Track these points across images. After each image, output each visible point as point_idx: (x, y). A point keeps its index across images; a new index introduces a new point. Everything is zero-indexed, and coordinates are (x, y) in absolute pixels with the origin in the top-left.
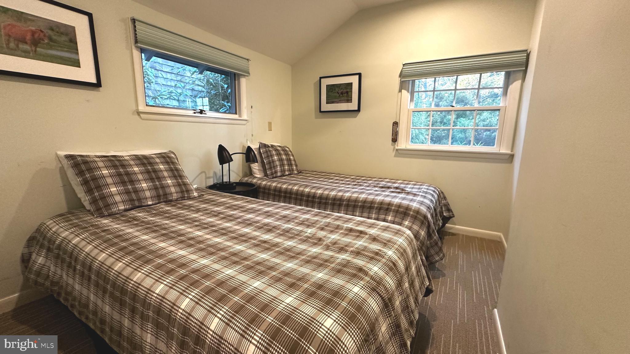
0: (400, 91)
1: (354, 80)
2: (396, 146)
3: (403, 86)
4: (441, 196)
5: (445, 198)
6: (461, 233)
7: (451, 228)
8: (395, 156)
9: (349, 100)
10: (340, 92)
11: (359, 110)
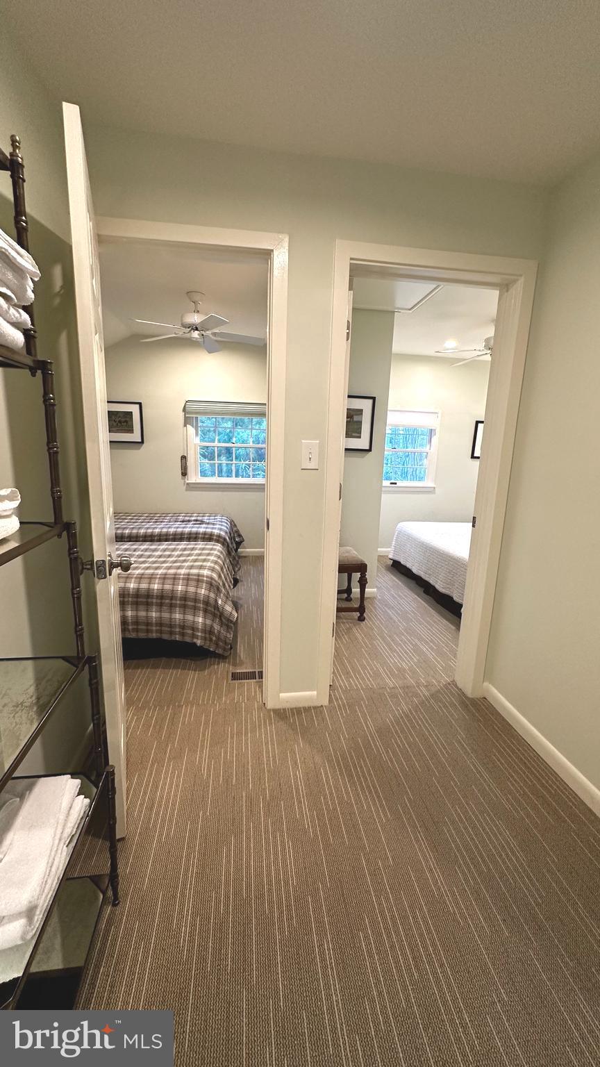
0: (185, 426)
1: (135, 409)
2: (186, 480)
3: (187, 421)
4: (233, 524)
5: (235, 526)
6: (251, 555)
7: (242, 552)
8: (186, 490)
9: (131, 430)
10: (117, 420)
11: (142, 442)
